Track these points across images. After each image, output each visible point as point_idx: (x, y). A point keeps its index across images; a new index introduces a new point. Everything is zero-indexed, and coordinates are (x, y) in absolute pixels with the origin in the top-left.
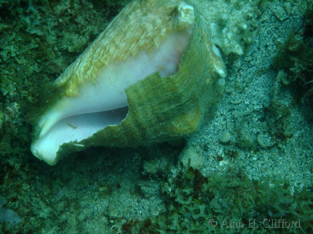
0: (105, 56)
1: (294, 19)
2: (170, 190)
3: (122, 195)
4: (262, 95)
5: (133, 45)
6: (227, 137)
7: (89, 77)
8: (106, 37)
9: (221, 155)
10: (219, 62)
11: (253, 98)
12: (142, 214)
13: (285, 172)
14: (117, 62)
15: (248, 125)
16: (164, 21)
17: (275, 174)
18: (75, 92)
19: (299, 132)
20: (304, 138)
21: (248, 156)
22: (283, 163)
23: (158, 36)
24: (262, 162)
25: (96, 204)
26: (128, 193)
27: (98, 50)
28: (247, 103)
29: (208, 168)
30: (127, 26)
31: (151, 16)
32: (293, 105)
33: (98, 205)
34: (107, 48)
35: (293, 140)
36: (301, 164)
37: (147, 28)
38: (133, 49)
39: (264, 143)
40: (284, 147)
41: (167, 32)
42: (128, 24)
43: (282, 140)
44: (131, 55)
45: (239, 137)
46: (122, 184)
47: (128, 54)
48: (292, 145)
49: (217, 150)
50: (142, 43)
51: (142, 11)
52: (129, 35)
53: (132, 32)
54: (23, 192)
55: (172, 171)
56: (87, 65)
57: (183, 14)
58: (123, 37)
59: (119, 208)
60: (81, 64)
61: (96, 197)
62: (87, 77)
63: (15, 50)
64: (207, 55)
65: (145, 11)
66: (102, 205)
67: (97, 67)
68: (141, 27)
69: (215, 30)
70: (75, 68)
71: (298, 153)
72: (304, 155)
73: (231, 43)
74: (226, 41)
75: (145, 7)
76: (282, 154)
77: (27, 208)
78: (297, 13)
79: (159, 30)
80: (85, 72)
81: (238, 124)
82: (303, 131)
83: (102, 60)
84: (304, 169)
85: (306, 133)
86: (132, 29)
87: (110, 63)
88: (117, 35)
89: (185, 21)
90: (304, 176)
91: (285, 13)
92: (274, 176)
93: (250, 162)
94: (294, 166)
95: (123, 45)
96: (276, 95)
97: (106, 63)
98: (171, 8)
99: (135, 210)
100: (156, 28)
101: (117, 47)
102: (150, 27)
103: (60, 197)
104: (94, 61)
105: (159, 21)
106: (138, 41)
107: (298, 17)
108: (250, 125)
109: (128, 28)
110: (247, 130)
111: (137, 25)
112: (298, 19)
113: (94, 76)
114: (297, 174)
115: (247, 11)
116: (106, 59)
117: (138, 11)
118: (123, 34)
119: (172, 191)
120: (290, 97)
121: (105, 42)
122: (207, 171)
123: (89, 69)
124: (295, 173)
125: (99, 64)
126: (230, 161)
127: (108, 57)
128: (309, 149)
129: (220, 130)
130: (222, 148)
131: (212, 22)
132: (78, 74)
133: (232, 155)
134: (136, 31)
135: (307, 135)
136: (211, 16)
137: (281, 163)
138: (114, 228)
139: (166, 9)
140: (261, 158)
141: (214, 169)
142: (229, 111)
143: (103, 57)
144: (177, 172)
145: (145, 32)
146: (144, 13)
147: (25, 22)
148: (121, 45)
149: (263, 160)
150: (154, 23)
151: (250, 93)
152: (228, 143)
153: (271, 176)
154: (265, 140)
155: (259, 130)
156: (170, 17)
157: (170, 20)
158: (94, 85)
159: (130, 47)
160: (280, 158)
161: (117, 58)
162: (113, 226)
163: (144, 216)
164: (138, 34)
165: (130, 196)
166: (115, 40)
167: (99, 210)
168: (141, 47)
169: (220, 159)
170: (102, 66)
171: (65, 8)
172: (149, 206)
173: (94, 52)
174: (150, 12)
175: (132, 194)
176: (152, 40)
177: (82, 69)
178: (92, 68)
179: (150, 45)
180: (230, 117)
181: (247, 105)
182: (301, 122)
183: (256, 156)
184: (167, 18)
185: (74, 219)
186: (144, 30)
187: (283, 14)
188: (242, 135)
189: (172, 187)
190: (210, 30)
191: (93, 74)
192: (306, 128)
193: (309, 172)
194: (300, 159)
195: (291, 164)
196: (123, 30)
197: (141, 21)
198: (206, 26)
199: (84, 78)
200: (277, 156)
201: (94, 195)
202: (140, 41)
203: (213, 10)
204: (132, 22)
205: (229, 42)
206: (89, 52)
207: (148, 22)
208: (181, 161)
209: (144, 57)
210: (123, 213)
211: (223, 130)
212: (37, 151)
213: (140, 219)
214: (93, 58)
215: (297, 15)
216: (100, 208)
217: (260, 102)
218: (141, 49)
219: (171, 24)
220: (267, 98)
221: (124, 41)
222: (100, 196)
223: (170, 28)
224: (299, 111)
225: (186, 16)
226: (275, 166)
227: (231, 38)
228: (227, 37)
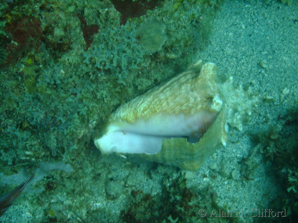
0: (159, 106)
1: (283, 108)
2: (168, 185)
3: (139, 173)
4: (245, 150)
5: (178, 107)
6: (215, 166)
7: (144, 116)
8: (163, 92)
9: (207, 174)
10: (226, 136)
11: (239, 150)
12: (146, 189)
13: (241, 197)
14: (165, 113)
15: (230, 163)
16: (202, 100)
17: (234, 196)
18: (133, 121)
19: (258, 178)
20: (260, 183)
21: (223, 180)
22: (242, 192)
23: (195, 108)
24: (229, 187)
25: (122, 171)
26: (143, 172)
27: (156, 100)
28: (234, 151)
29: (196, 180)
30: (179, 92)
31: (195, 94)
32: (261, 162)
33: (122, 173)
34: (162, 101)
35: (252, 182)
36: (252, 197)
37: (190, 101)
38: (177, 109)
39: (235, 177)
40: (246, 183)
41: (201, 108)
42: (180, 91)
43: (246, 180)
44: (174, 112)
45: (222, 169)
46: (141, 165)
47: (173, 111)
48: (251, 185)
49: (205, 171)
50: (184, 108)
51: (191, 86)
52: (178, 99)
53: (180, 98)
54: (80, 157)
55: (174, 175)
56: (146, 107)
57: (214, 104)
58: (174, 99)
59: (134, 180)
60: (143, 104)
61: (123, 166)
62: (143, 115)
63: (106, 94)
64: (220, 131)
65: (193, 87)
66: (124, 173)
67: (151, 111)
68: (187, 98)
69: (231, 113)
70: (138, 105)
71: (252, 190)
72: (256, 193)
73: (238, 122)
74: (235, 120)
75: (194, 85)
76: (243, 187)
77: (80, 165)
78: (286, 105)
79: (197, 105)
80: (143, 112)
81: (224, 162)
82: (261, 179)
83: (156, 108)
84: (253, 201)
85: (262, 181)
86: (181, 96)
87: (160, 112)
88: (170, 96)
89: (215, 109)
90: (251, 205)
91: (279, 100)
92: (233, 198)
93: (222, 184)
94: (247, 197)
95: (172, 104)
96: (253, 156)
97: (158, 111)
98: (209, 95)
99: (143, 184)
100: (196, 102)
101: (168, 103)
102: (192, 100)
103: (101, 162)
104: (151, 106)
105: (199, 99)
106: (182, 106)
107: (285, 108)
108: (231, 163)
109: (179, 94)
110: (228, 166)
111: (185, 95)
112: (285, 109)
113: (148, 116)
114: (247, 202)
115: (255, 102)
116: (158, 109)
117: (189, 85)
118: (174, 96)
119: (169, 186)
120: (261, 157)
121: (162, 97)
122: (195, 182)
123: (146, 110)
124: (246, 201)
125: (153, 110)
126: (211, 180)
127: (160, 108)
128: (260, 191)
129: (211, 161)
130: (209, 171)
131: (231, 108)
132: (138, 111)
133: (213, 177)
134: (183, 99)
135: (263, 182)
136: (232, 103)
137: (240, 192)
138: (127, 190)
139: (206, 93)
140: (230, 184)
141: (199, 182)
142: (222, 152)
143: (157, 107)
144: (176, 176)
145: (188, 103)
146: (192, 89)
147: (118, 77)
148: (171, 103)
149: (231, 185)
150: (195, 99)
151: (238, 145)
152: (214, 170)
153: (231, 197)
154: (236, 174)
155: (235, 168)
156: (207, 100)
157: (206, 101)
158: (146, 121)
159: (176, 107)
160: (241, 188)
161: (165, 111)
162: (127, 189)
163: (147, 191)
164: (183, 101)
165: (143, 174)
166: (169, 99)
167: (122, 176)
168: (182, 110)
169: (205, 176)
170: (154, 112)
171: (145, 66)
172: (153, 186)
173: (153, 100)
174: (196, 90)
175: (144, 174)
176: (191, 109)
177: (142, 109)
178: (148, 110)
179: (188, 111)
180: (221, 155)
181: (234, 152)
182: (262, 173)
183: (227, 181)
184: (205, 99)
185: (105, 175)
186: (188, 101)
187: (278, 100)
188: (224, 168)
189: (170, 184)
190: (227, 114)
191: (148, 115)
192: (263, 178)
193: (254, 204)
194: (253, 194)
195: (246, 195)
196: (176, 94)
197: (188, 93)
198: (226, 111)
199: (141, 115)
200: (240, 186)
201: (122, 164)
202: (183, 106)
203: (235, 99)
204: (182, 91)
205: (237, 120)
206: (150, 98)
207: (192, 97)
208: (182, 172)
209: (182, 117)
210: (136, 183)
211: (214, 162)
212: (97, 142)
213: (145, 192)
214: (151, 104)
215: (285, 106)
216: (123, 174)
217: (242, 153)
218: (181, 111)
219: (205, 105)
220: (247, 153)
221: (174, 102)
222: (126, 166)
223: (204, 107)
224: (263, 166)
225: (216, 106)
226: (236, 192)
227: (239, 119)
228: (236, 117)
